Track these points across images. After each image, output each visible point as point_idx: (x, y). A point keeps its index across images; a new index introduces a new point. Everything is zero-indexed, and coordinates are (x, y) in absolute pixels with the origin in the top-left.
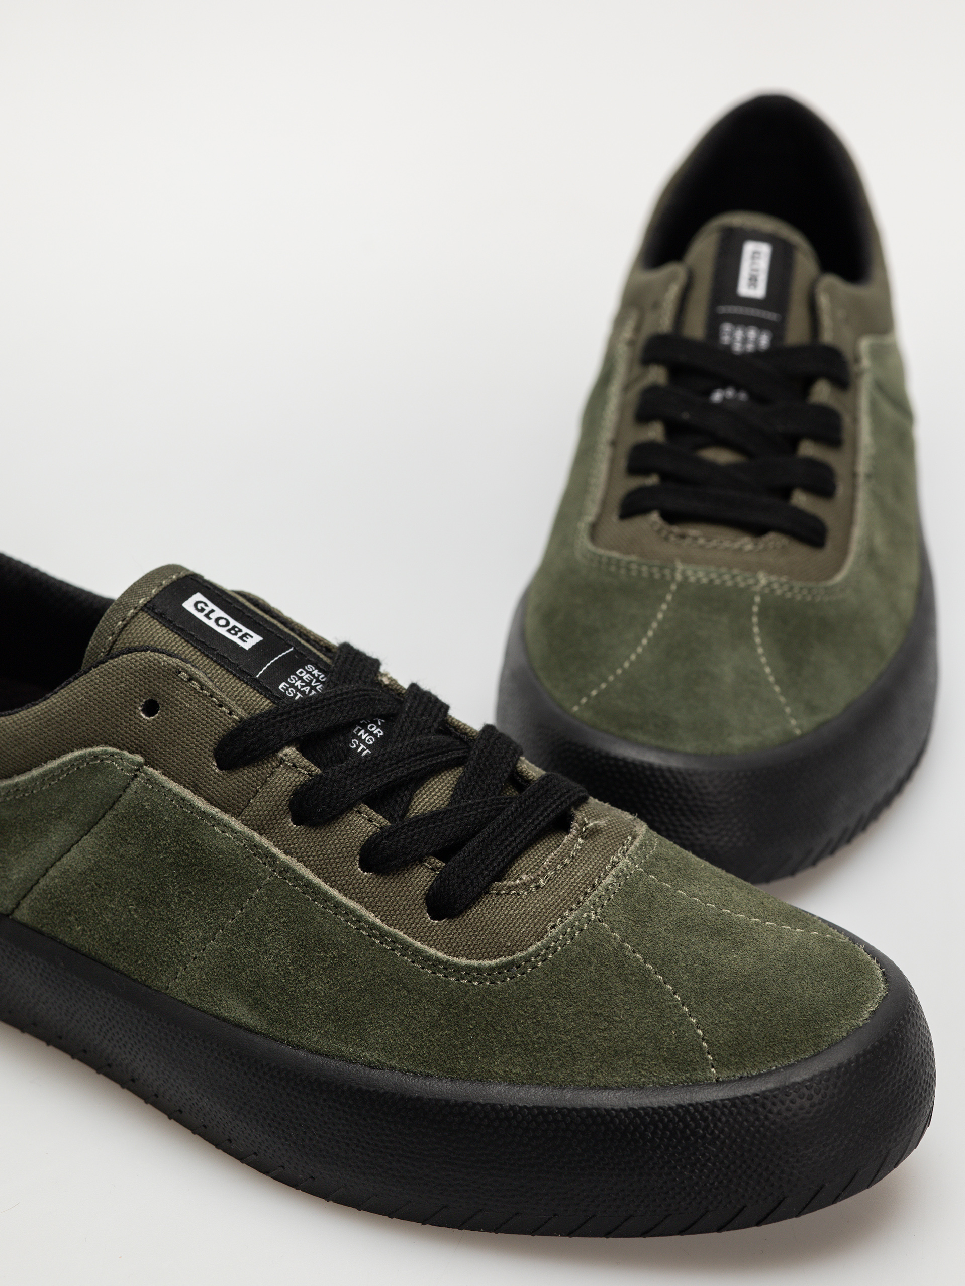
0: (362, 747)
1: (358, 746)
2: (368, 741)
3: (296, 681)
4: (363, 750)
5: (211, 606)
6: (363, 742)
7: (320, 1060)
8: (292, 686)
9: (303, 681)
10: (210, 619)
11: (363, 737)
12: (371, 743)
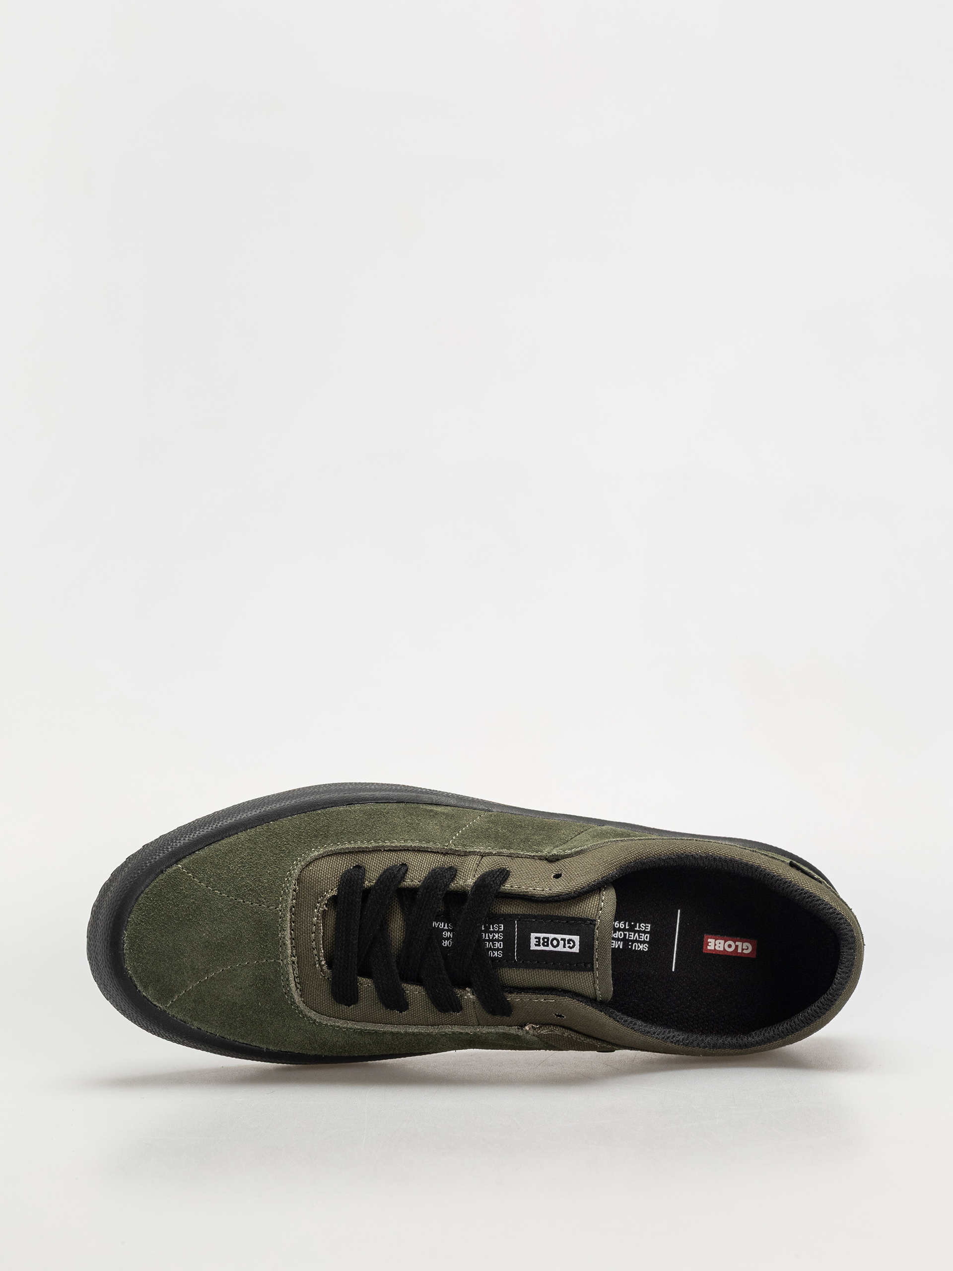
0: (446, 928)
1: (448, 926)
2: (445, 933)
3: (498, 936)
4: (444, 926)
5: (567, 950)
6: (447, 930)
7: (409, 794)
8: (498, 932)
9: (496, 940)
10: (562, 939)
11: (449, 933)
12: (444, 933)
